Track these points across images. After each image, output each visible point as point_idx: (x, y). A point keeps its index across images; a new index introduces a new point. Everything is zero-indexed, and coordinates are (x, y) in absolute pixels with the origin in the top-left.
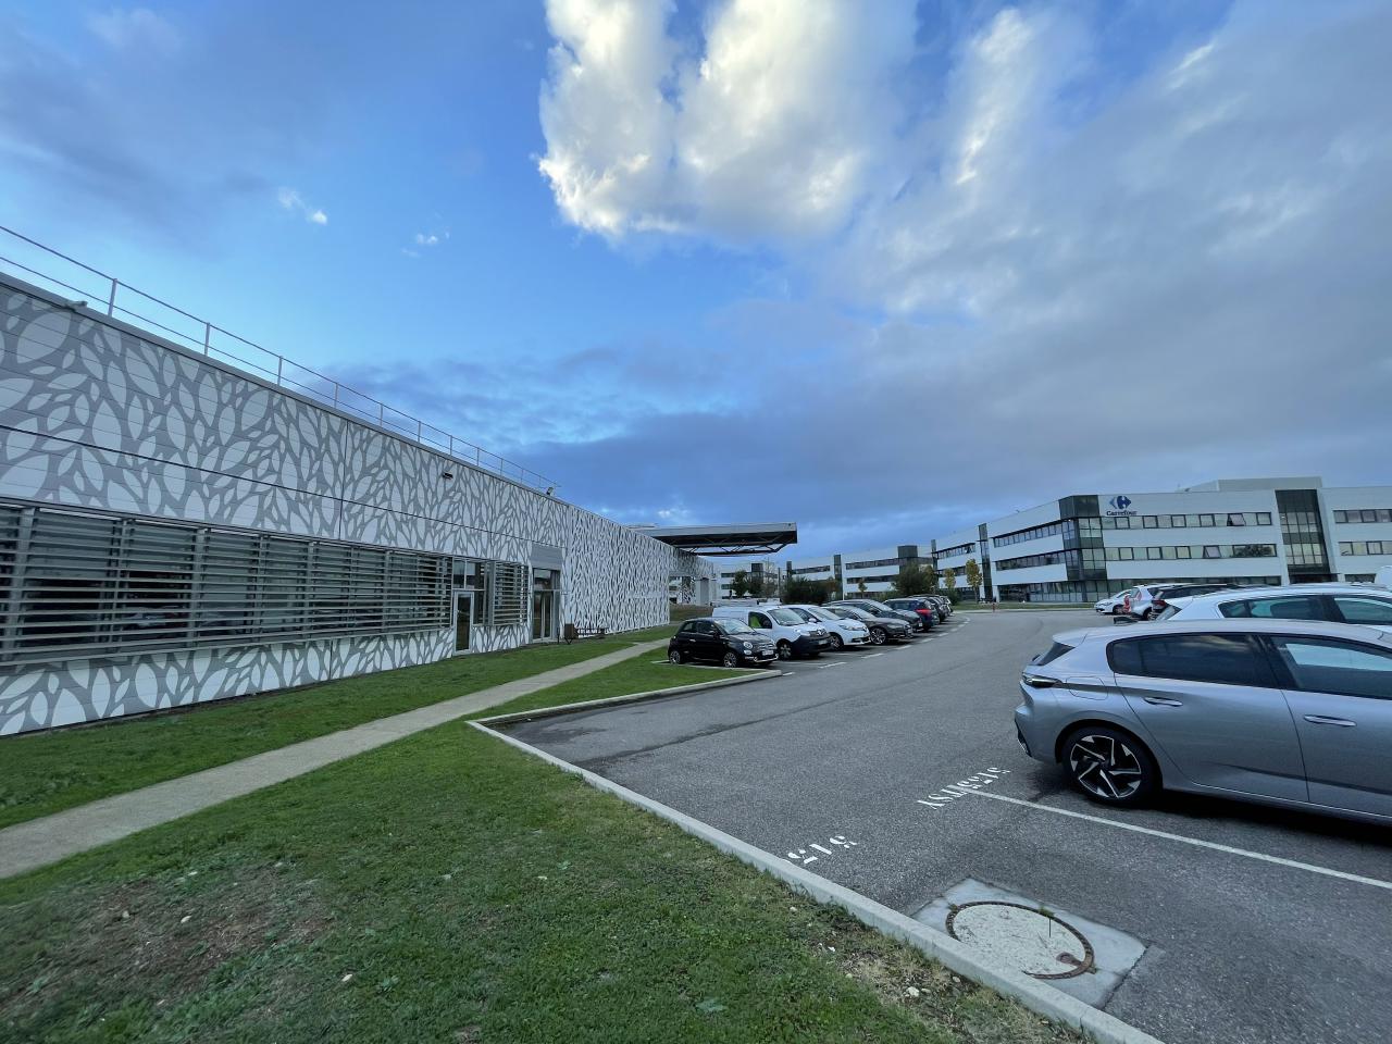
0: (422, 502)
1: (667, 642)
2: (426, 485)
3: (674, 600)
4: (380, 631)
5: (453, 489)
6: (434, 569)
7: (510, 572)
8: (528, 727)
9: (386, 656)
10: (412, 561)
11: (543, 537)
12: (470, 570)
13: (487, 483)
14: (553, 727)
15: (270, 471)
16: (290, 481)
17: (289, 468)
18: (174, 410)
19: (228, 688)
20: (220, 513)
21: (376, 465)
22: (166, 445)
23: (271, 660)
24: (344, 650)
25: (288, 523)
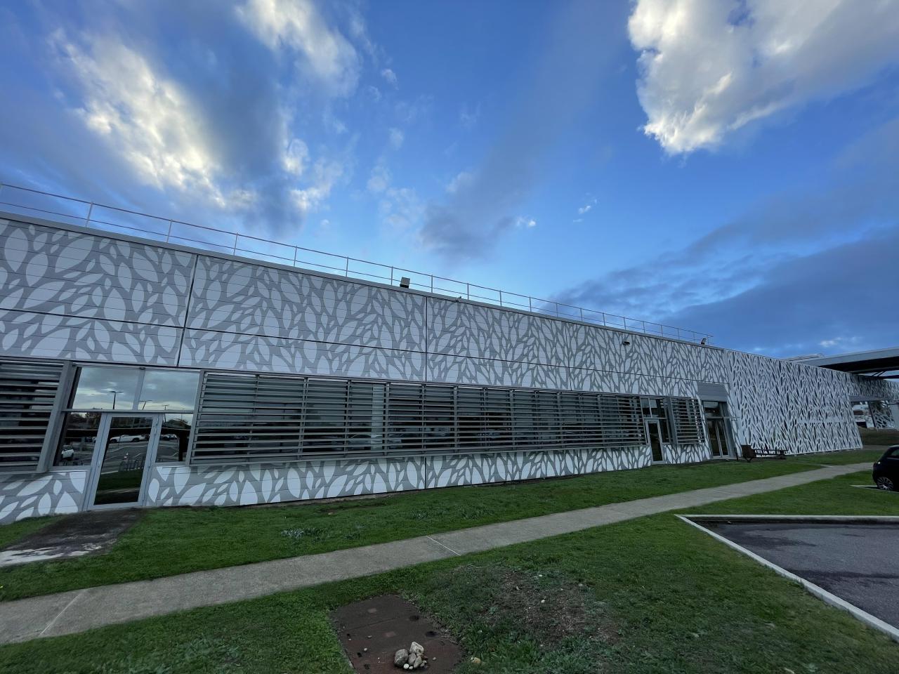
0: (613, 362)
1: (869, 466)
2: (614, 351)
3: (863, 425)
4: (602, 445)
5: (631, 351)
6: (629, 405)
7: (682, 403)
9: (610, 462)
10: (614, 400)
11: (706, 377)
12: (652, 405)
13: (654, 343)
15: (534, 357)
16: (543, 361)
17: (542, 353)
18: (494, 335)
19: (532, 473)
20: (517, 381)
21: (583, 344)
22: (493, 351)
23: (549, 459)
24: (584, 456)
25: (545, 383)
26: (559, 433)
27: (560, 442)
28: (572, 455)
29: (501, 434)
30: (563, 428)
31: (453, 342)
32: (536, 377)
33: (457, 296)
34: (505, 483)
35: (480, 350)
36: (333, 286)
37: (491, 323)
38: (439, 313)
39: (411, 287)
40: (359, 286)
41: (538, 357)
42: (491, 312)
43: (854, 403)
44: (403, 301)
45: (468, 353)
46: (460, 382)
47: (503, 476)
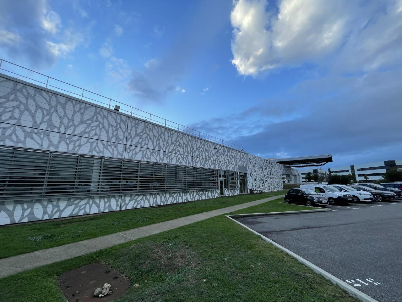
0: (210, 156)
1: (284, 196)
2: (211, 151)
3: (284, 182)
4: (202, 189)
5: (217, 152)
6: (214, 173)
7: (233, 173)
8: (242, 219)
9: (204, 196)
10: (208, 171)
11: (241, 164)
12: (222, 173)
13: (225, 149)
14: (249, 220)
15: (178, 151)
16: (182, 153)
17: (182, 150)
18: (161, 140)
19: (172, 202)
20: (169, 161)
21: (199, 147)
22: (160, 147)
23: (180, 195)
24: (195, 194)
25: (182, 163)
26: (186, 184)
27: (186, 188)
28: (190, 193)
29: (161, 184)
30: (187, 182)
31: (140, 141)
32: (178, 160)
33: (145, 119)
34: (160, 206)
35: (153, 145)
36: (73, 104)
37: (160, 134)
38: (134, 126)
39: (120, 111)
40: (90, 106)
41: (180, 151)
42: (161, 129)
43: (283, 175)
44: (115, 118)
45: (148, 146)
46: (143, 160)
47: (159, 203)
